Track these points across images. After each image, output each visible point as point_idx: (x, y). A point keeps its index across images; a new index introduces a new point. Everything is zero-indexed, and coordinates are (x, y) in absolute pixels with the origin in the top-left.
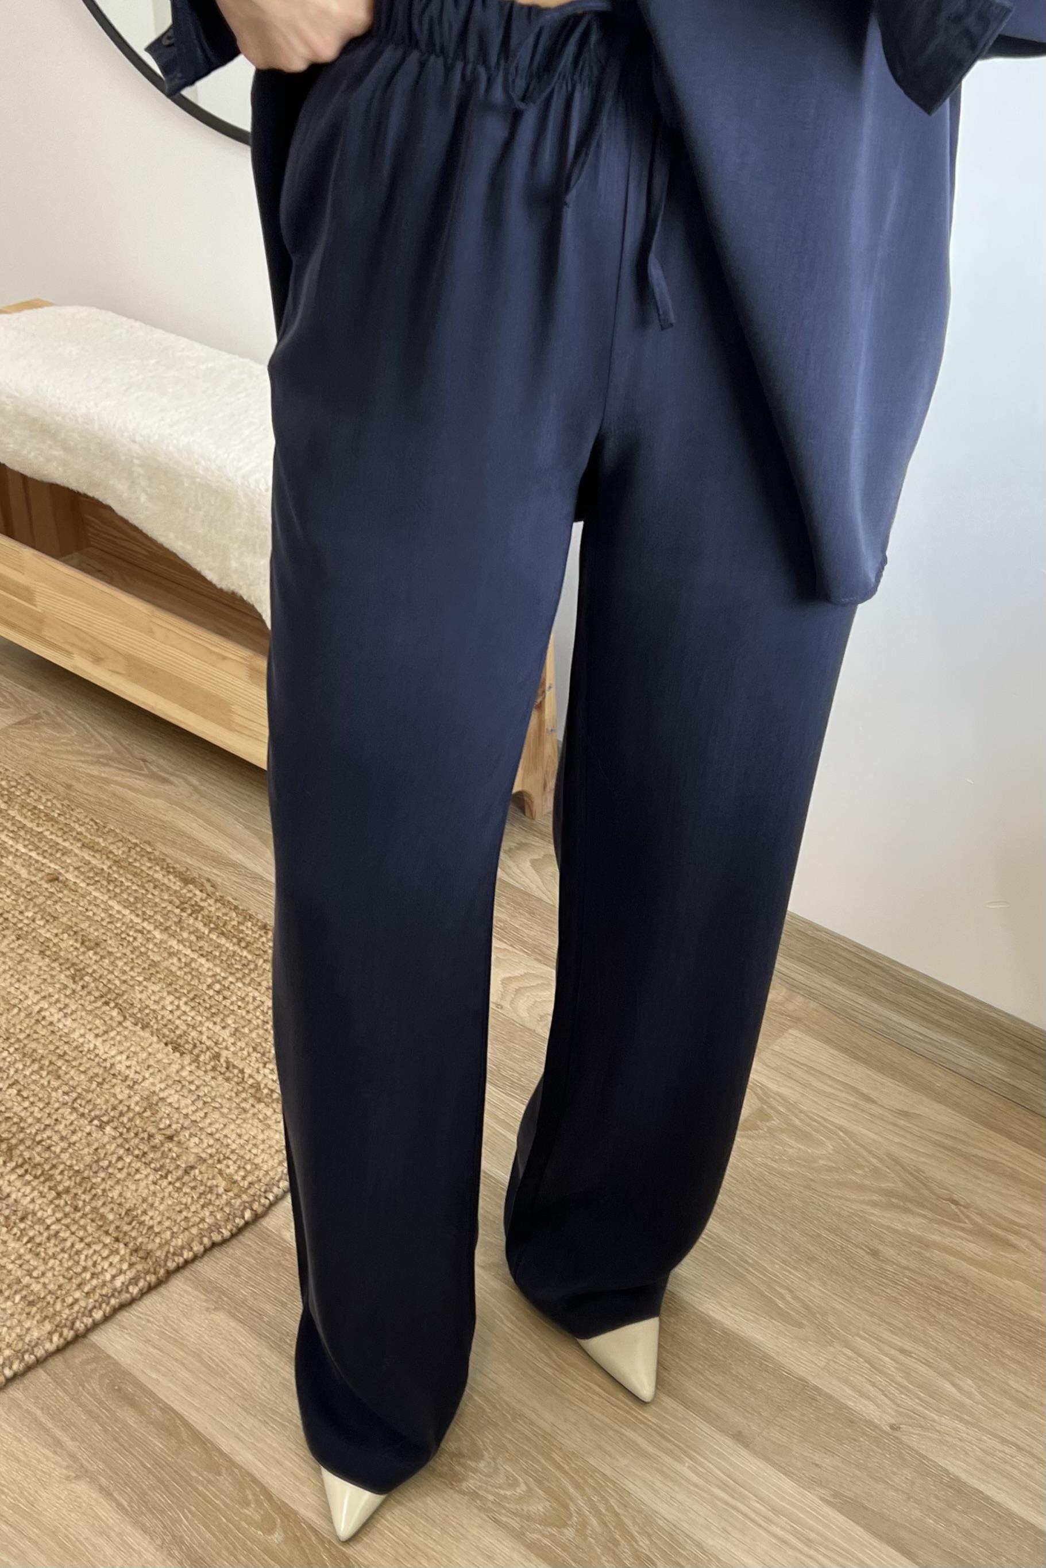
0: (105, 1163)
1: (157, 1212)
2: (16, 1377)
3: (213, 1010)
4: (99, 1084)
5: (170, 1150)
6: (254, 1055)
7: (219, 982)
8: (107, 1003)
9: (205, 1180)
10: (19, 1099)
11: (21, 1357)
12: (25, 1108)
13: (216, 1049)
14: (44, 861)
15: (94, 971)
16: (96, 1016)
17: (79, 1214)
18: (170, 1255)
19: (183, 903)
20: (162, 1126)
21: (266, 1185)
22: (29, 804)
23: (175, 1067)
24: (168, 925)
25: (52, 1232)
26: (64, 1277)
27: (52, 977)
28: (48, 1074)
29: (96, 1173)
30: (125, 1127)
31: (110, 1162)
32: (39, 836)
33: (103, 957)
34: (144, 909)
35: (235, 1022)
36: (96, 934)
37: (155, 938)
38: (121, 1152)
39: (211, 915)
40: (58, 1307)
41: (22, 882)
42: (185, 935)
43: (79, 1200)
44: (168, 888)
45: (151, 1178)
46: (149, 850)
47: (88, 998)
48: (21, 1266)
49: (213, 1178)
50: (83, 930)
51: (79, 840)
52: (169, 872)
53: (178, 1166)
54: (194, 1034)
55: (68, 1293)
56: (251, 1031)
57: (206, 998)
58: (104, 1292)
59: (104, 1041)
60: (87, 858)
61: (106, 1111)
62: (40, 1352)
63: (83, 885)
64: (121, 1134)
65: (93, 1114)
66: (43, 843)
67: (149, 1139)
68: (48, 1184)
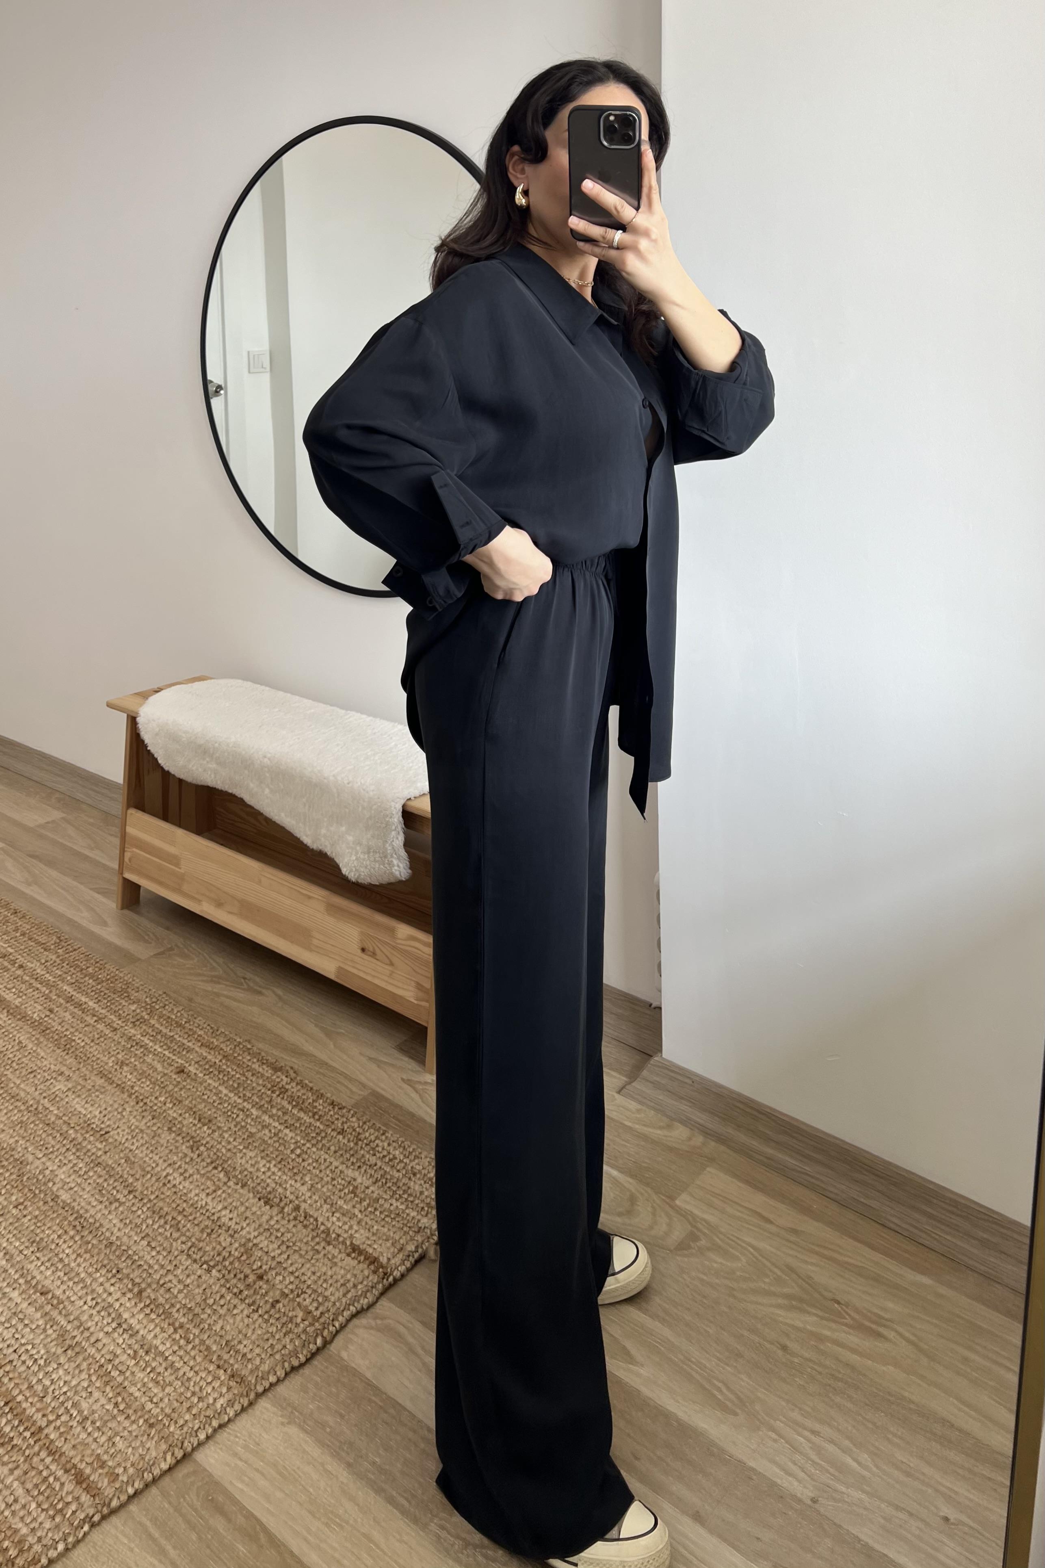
0: (211, 1301)
1: (249, 1341)
2: (137, 1494)
3: (295, 1171)
4: (209, 1235)
5: (260, 1287)
6: (326, 1207)
7: (299, 1147)
8: (215, 1168)
9: (287, 1312)
10: (149, 1248)
11: (141, 1476)
12: (153, 1257)
13: (297, 1202)
14: (174, 1058)
15: (207, 1143)
16: (208, 1178)
17: (190, 1346)
18: (259, 1379)
19: (273, 1086)
20: (255, 1267)
21: (334, 1314)
22: (165, 1015)
23: (265, 1218)
24: (262, 1104)
25: (169, 1362)
26: (177, 1401)
27: (177, 1148)
28: (171, 1227)
29: (203, 1309)
30: (226, 1269)
31: (215, 1300)
32: (171, 1039)
33: (214, 1131)
34: (244, 1092)
35: (311, 1180)
36: (209, 1113)
37: (252, 1114)
38: (224, 1290)
39: (294, 1095)
40: (172, 1429)
41: (158, 1074)
42: (274, 1111)
43: (191, 1333)
44: (262, 1075)
45: (246, 1312)
46: (249, 1046)
47: (202, 1164)
48: (144, 1393)
49: (293, 1310)
50: (199, 1110)
51: (199, 1041)
52: (263, 1063)
53: (266, 1302)
54: (280, 1190)
55: (180, 1416)
56: (323, 1187)
57: (290, 1161)
58: (207, 1414)
59: (213, 1198)
60: (204, 1054)
61: (213, 1256)
62: (157, 1472)
63: (201, 1075)
64: (224, 1276)
65: (203, 1259)
66: (174, 1044)
67: (244, 1279)
68: (167, 1321)
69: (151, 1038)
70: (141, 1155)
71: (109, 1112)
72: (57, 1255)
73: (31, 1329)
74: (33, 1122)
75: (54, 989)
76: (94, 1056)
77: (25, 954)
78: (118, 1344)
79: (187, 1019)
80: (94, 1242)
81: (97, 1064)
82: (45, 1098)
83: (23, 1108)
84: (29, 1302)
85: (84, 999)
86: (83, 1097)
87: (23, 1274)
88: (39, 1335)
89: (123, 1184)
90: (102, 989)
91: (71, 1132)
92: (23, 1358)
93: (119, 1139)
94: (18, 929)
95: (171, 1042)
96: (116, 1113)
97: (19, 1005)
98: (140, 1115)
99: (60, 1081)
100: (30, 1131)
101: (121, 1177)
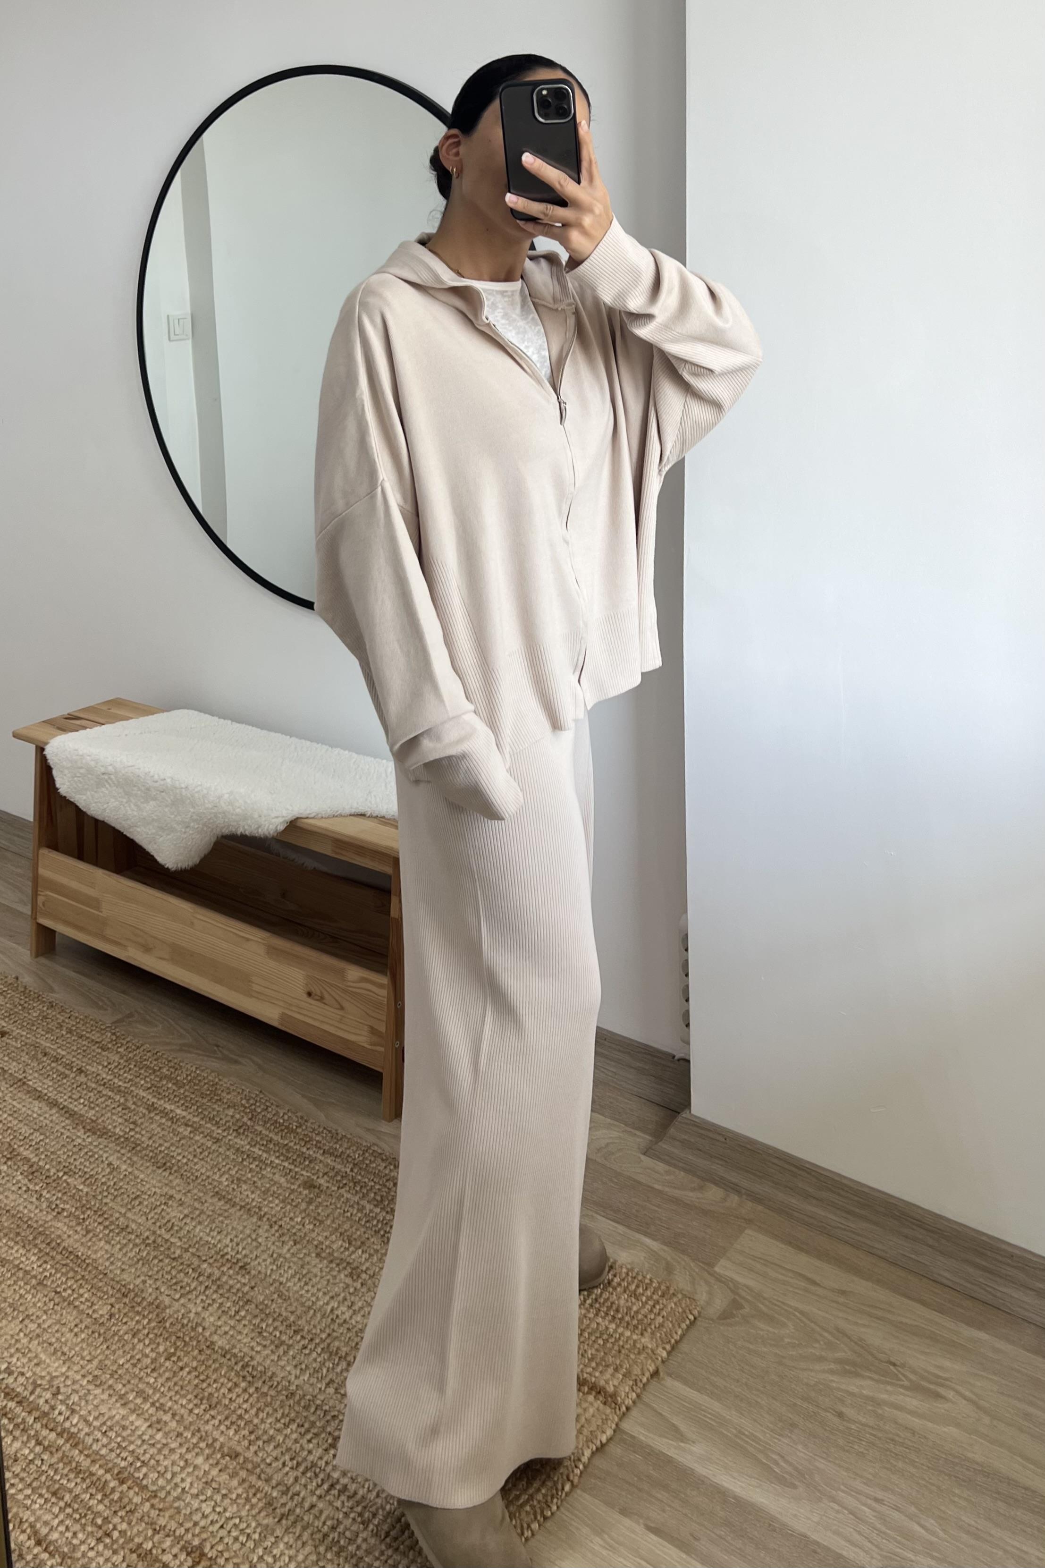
14: (297, 1170)
22: (270, 1119)
32: (286, 1148)
33: (371, 1255)
36: (358, 1233)
41: (284, 1190)
60: (331, 1163)
63: (335, 1188)
66: (292, 1154)
69: (263, 1148)
70: (295, 1288)
71: (242, 1240)
72: (234, 1411)
73: (231, 1499)
74: (155, 1257)
75: (130, 1098)
76: (201, 1174)
77: (80, 1056)
78: (337, 1508)
79: (297, 1122)
80: (272, 1393)
81: (210, 1184)
82: (160, 1227)
83: (137, 1241)
84: (220, 1467)
85: (168, 1107)
86: (206, 1223)
87: (201, 1437)
88: (244, 1506)
89: (285, 1323)
90: (187, 1093)
91: (205, 1266)
92: (234, 1533)
93: (263, 1271)
94: (61, 1026)
95: (288, 1151)
96: (249, 1240)
97: (94, 1118)
98: (279, 1241)
99: (172, 1206)
100: (156, 1269)
101: (280, 1315)
